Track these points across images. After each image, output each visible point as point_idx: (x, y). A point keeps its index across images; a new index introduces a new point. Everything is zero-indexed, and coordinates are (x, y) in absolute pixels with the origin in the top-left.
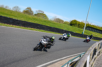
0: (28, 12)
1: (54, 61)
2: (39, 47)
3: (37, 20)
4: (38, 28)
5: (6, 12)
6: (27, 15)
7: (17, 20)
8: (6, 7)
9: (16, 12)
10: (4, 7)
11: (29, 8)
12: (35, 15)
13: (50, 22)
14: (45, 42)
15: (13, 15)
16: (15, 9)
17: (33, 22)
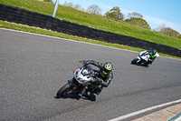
0: (115, 15)
1: (160, 106)
2: (71, 88)
3: (129, 30)
4: (131, 45)
5: (77, 16)
6: (113, 21)
7: (96, 30)
8: (77, 6)
9: (94, 15)
10: (73, 6)
11: (117, 9)
12: (127, 20)
13: (153, 34)
14: (85, 78)
15: (87, 21)
16: (92, 11)
17: (123, 34)
